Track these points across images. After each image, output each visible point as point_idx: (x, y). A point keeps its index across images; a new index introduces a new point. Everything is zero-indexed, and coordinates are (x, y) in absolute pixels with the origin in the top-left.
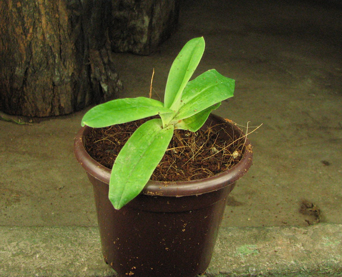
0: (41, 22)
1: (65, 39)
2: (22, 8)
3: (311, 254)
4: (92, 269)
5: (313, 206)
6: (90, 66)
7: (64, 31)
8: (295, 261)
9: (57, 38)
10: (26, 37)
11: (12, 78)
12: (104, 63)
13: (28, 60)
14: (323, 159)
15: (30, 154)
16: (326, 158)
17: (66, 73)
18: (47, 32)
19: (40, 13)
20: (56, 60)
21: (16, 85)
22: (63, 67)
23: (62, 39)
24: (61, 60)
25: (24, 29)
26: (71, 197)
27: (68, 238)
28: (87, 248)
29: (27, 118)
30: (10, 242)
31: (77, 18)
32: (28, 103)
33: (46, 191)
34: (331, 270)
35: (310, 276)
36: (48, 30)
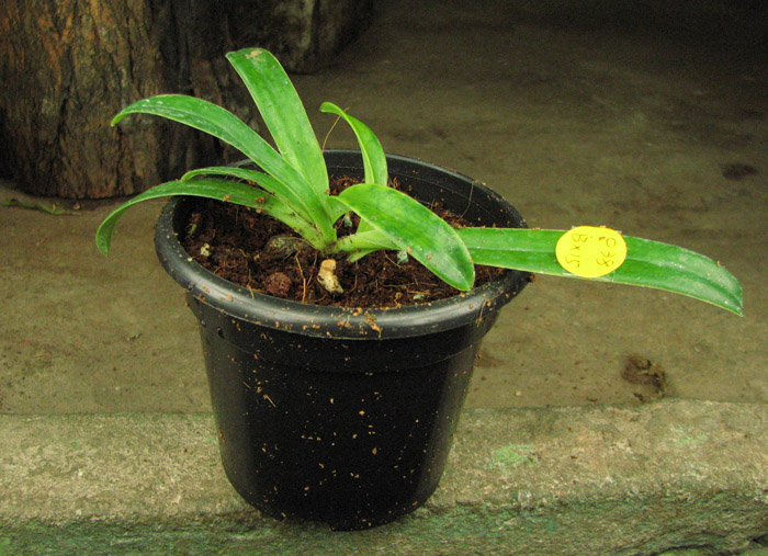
0: (89, 4)
3: (646, 463)
4: (192, 499)
5: (649, 364)
6: (191, 92)
7: (136, 21)
8: (614, 477)
9: (123, 36)
10: (60, 35)
11: (37, 122)
12: (221, 87)
13: (67, 85)
15: (74, 272)
18: (103, 25)
20: (123, 81)
21: (43, 135)
22: (138, 95)
23: (133, 38)
24: (133, 82)
25: (56, 20)
26: (154, 354)
27: (143, 436)
28: (182, 456)
29: (69, 201)
30: (24, 447)
32: (71, 171)
33: (105, 343)
34: (689, 496)
35: (645, 507)
36: (104, 19)
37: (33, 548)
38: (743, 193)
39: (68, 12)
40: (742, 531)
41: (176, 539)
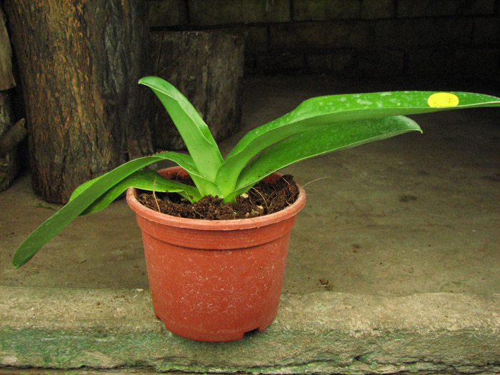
0: (77, 111)
1: (101, 127)
2: (59, 97)
3: (297, 316)
4: (79, 320)
5: (328, 282)
6: (128, 154)
7: (100, 119)
9: (94, 126)
10: (64, 125)
11: (52, 166)
13: (66, 149)
14: (355, 243)
15: (61, 236)
16: (359, 242)
17: (103, 161)
18: (83, 121)
19: (76, 102)
20: (93, 148)
22: (100, 155)
23: (98, 128)
24: (98, 148)
25: (62, 118)
28: (80, 304)
30: (10, 298)
31: (113, 107)
33: (66, 265)
34: (316, 331)
35: (295, 336)
36: (84, 118)
37: (7, 341)
38: (407, 209)
39: (68, 113)
40: (347, 352)
41: (71, 339)
